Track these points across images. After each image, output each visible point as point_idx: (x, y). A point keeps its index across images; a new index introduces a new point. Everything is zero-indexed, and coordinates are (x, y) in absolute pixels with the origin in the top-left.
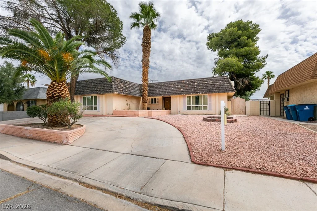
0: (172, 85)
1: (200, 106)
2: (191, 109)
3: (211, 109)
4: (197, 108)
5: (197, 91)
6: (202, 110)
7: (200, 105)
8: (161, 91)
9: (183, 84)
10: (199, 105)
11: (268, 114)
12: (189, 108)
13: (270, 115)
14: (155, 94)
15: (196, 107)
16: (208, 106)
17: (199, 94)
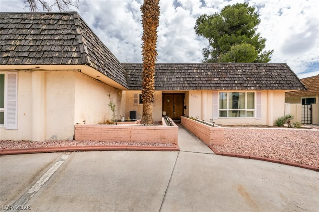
0: (195, 71)
1: (240, 111)
2: (227, 116)
3: (260, 117)
4: (234, 114)
5: (245, 85)
6: (246, 117)
7: (240, 108)
8: (173, 80)
9: (216, 71)
10: (238, 110)
11: (309, 122)
12: (223, 114)
13: (311, 123)
14: (162, 85)
15: (233, 112)
16: (255, 110)
17: (251, 89)
